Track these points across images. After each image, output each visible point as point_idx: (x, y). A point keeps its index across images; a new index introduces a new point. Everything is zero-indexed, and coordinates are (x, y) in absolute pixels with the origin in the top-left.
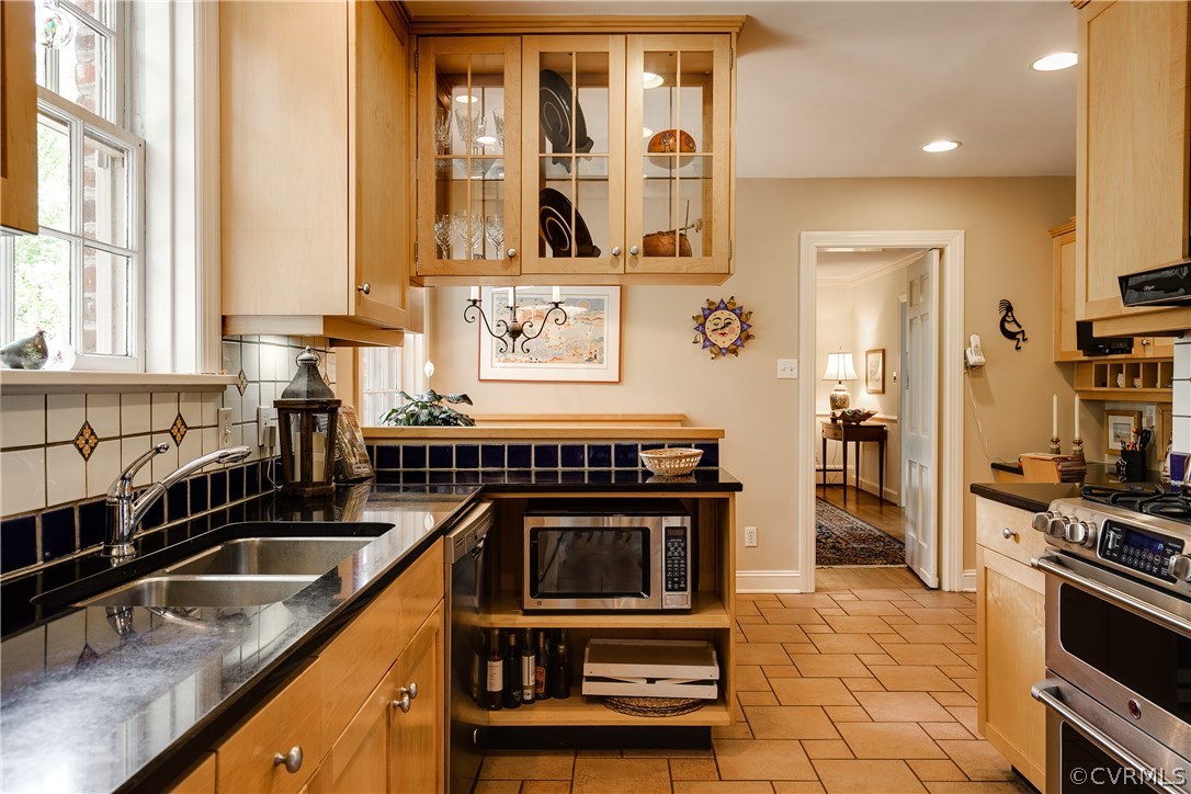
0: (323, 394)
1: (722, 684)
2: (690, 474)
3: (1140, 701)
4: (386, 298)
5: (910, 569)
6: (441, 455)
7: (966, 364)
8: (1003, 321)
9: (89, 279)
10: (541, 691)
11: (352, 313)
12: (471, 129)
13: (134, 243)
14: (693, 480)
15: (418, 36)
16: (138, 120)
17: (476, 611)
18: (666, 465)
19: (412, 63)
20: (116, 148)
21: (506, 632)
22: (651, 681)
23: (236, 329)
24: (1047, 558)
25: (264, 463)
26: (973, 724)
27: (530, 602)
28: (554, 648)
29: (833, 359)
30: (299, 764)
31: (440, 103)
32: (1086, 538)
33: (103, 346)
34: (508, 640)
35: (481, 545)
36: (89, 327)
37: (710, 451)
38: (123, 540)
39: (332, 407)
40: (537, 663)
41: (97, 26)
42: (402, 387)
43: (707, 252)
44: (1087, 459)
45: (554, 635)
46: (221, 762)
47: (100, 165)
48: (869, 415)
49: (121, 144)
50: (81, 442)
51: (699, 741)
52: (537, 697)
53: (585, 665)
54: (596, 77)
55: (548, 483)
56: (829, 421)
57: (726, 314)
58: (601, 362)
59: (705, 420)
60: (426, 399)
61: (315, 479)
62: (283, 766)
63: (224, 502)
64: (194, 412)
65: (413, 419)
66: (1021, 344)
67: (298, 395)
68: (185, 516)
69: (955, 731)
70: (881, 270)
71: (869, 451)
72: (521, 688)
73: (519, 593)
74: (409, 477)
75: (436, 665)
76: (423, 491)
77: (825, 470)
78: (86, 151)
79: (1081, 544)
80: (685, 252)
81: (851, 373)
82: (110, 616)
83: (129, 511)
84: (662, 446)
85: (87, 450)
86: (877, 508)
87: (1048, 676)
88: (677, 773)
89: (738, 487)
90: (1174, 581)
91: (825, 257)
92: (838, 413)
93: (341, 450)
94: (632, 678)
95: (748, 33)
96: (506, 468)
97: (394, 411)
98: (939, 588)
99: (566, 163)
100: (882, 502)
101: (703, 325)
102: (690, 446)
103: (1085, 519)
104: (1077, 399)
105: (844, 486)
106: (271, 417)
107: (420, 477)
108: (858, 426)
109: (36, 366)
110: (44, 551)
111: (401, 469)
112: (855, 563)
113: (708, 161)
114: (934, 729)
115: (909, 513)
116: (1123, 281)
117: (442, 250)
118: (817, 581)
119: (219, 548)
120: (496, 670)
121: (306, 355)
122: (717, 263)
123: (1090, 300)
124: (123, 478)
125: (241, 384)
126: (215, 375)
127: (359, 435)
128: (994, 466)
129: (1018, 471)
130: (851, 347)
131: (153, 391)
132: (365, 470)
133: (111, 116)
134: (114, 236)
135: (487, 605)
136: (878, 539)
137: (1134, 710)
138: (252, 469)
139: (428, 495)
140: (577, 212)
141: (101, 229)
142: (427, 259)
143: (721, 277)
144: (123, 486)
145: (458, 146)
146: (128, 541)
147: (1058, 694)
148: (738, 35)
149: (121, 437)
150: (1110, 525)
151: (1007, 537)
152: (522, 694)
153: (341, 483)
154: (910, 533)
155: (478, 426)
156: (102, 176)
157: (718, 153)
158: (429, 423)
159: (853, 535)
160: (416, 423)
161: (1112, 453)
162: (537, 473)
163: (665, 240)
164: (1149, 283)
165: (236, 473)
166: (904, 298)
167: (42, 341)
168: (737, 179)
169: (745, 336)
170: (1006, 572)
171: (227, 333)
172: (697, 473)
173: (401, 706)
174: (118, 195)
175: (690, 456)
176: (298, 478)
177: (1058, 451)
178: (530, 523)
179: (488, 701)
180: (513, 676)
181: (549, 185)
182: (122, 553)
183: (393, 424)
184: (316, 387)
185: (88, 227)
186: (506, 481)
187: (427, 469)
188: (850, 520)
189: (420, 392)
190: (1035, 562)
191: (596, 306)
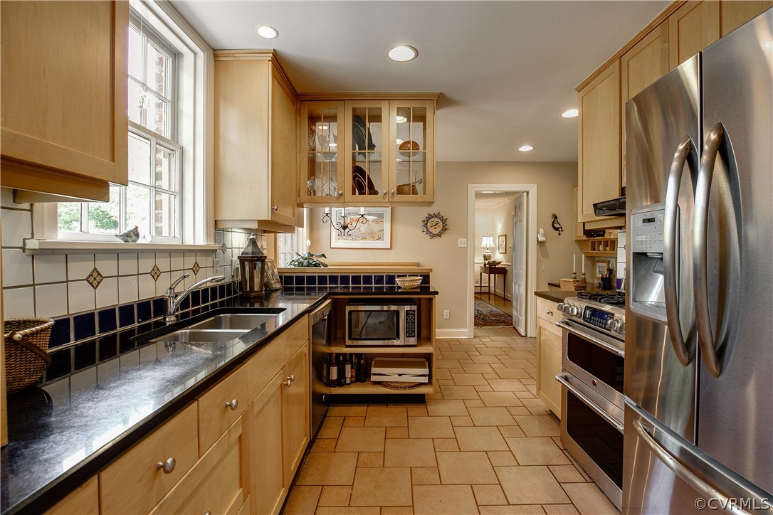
0: (258, 253)
1: (430, 376)
2: (417, 288)
3: (596, 380)
4: (286, 213)
5: (514, 328)
6: (311, 280)
7: (538, 241)
8: (553, 223)
9: (158, 205)
10: (354, 379)
11: (270, 219)
12: (324, 140)
13: (178, 189)
14: (419, 290)
15: (301, 101)
16: (180, 137)
17: (324, 346)
18: (407, 284)
19: (298, 112)
20: (170, 150)
21: (338, 355)
22: (400, 375)
23: (221, 226)
24: (563, 322)
25: (234, 283)
26: (534, 392)
27: (348, 342)
28: (359, 362)
29: (484, 238)
30: (236, 407)
31: (311, 129)
32: (577, 313)
33: (165, 233)
34: (339, 359)
35: (326, 318)
36: (158, 225)
37: (426, 278)
38: (171, 314)
39: (262, 259)
40: (352, 368)
41: (163, 99)
42: (297, 250)
43: (424, 193)
44: (587, 281)
45: (359, 356)
46: (200, 404)
47: (164, 157)
48: (499, 263)
49: (172, 148)
50: (153, 273)
51: (420, 400)
52: (352, 382)
53: (372, 369)
54: (377, 118)
55: (356, 291)
56: (483, 266)
57: (436, 219)
58: (383, 240)
59: (426, 265)
60: (306, 256)
61: (256, 289)
62: (229, 407)
63: (216, 299)
64: (203, 261)
65: (301, 264)
66: (561, 232)
67: (247, 254)
68: (199, 305)
69: (529, 395)
70: (505, 201)
71: (499, 278)
72: (345, 378)
73: (344, 339)
74: (298, 289)
75: (305, 367)
76: (304, 295)
77: (481, 286)
78: (157, 151)
79: (576, 316)
80: (415, 193)
81: (492, 245)
82: (166, 346)
83: (173, 302)
84: (406, 276)
85: (156, 276)
86: (503, 302)
87: (563, 371)
88: (410, 413)
89: (437, 293)
90: (610, 331)
91: (479, 195)
92: (487, 262)
93: (268, 277)
94: (392, 374)
95: (441, 100)
96: (339, 285)
97: (293, 261)
98: (526, 336)
99: (364, 154)
100: (505, 300)
101: (426, 224)
102: (417, 276)
103: (577, 306)
104: (583, 256)
105: (489, 293)
106: (237, 264)
107: (302, 289)
108: (495, 267)
109: (134, 241)
110: (138, 319)
111: (294, 285)
112: (492, 325)
113: (425, 153)
114: (519, 394)
115: (514, 304)
116: (595, 205)
117: (312, 192)
118: (474, 333)
119: (213, 318)
120: (334, 370)
121: (252, 237)
122: (428, 198)
123: (584, 213)
124: (170, 288)
125: (224, 248)
126: (212, 245)
127: (276, 271)
128: (549, 284)
129: (559, 286)
130: (491, 234)
131: (185, 252)
132: (278, 286)
133: (169, 137)
134: (170, 187)
135: (329, 343)
136: (502, 315)
137: (594, 384)
138: (229, 285)
139: (306, 297)
140: (368, 176)
141: (164, 184)
142: (304, 196)
143: (430, 203)
144: (171, 292)
145: (318, 147)
146: (173, 314)
147: (566, 379)
148: (437, 101)
149: (170, 271)
150: (587, 308)
151: (548, 313)
152: (345, 381)
153: (268, 292)
154: (515, 313)
155: (330, 267)
156: (165, 161)
157: (428, 151)
158: (308, 266)
159: (492, 314)
160: (302, 266)
161: (598, 278)
162: (352, 287)
163: (406, 188)
164: (605, 207)
165: (222, 287)
166: (513, 213)
167: (137, 231)
168: (437, 162)
169: (445, 229)
170: (548, 329)
171: (217, 227)
172: (421, 288)
173: (287, 384)
174: (172, 168)
175: (417, 280)
176: (248, 289)
177: (575, 278)
178: (348, 308)
179: (330, 383)
180: (341, 373)
181: (357, 164)
182: (171, 320)
183: (293, 267)
184: (256, 250)
185: (158, 183)
186: (339, 290)
187: (306, 285)
188: (490, 308)
189: (304, 253)
190: (557, 323)
191: (381, 216)
